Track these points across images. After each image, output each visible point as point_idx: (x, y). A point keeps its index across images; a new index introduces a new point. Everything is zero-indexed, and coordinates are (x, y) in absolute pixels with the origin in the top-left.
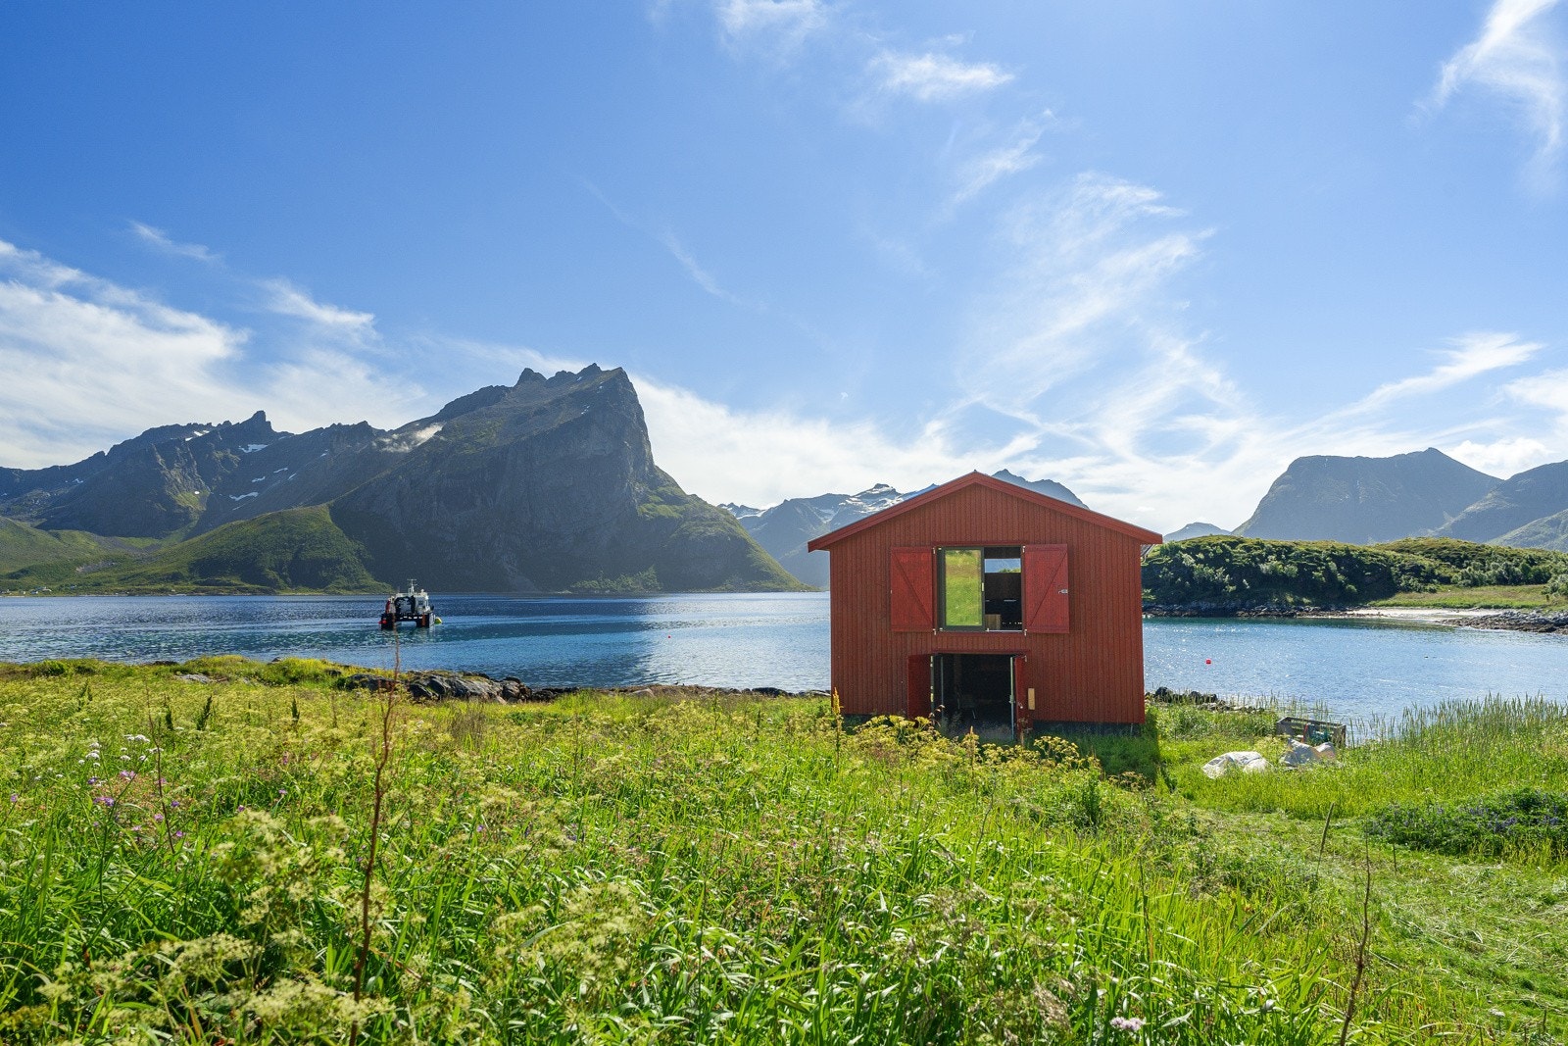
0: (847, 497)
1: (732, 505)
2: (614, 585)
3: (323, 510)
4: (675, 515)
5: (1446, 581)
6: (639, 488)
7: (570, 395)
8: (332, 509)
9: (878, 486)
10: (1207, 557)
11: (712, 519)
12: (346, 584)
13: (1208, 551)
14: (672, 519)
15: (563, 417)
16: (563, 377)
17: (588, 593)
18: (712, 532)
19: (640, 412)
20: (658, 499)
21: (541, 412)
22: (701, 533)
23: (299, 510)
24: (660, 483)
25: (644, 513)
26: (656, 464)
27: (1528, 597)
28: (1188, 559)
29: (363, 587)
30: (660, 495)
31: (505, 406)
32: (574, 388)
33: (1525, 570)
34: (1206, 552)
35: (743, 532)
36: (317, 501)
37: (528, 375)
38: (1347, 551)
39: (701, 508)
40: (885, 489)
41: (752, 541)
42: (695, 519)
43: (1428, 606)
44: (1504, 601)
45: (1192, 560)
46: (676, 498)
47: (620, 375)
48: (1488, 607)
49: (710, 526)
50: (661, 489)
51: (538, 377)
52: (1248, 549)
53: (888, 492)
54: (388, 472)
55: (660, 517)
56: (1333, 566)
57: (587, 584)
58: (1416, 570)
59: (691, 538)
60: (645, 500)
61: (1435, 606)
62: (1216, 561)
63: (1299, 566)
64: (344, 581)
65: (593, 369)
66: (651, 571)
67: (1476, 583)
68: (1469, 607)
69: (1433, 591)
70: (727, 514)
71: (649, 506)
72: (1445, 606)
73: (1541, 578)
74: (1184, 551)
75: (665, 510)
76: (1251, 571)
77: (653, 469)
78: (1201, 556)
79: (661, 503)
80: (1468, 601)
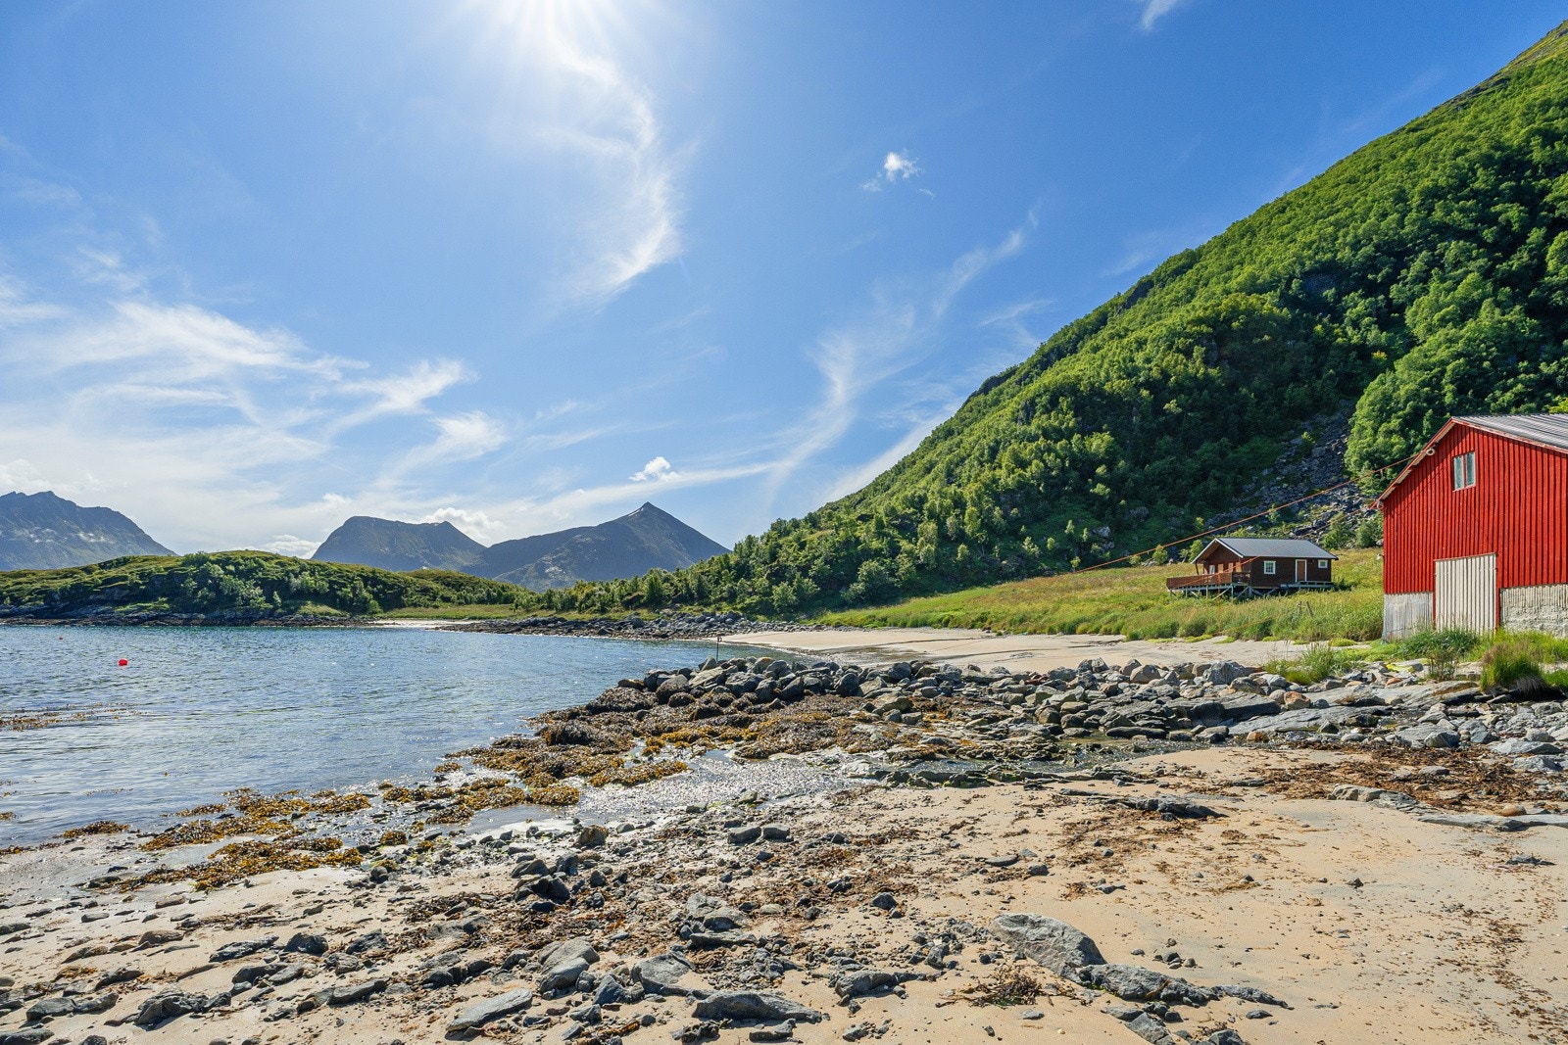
5: (446, 600)
10: (237, 569)
13: (239, 564)
27: (501, 612)
28: (217, 570)
33: (499, 594)
34: (237, 565)
38: (373, 572)
43: (432, 618)
44: (486, 614)
45: (222, 572)
48: (474, 618)
52: (282, 564)
56: (360, 583)
58: (425, 591)
61: (438, 618)
62: (245, 575)
63: (331, 583)
67: (468, 602)
68: (460, 618)
69: (436, 607)
72: (445, 618)
73: (508, 600)
74: (213, 562)
76: (282, 585)
78: (232, 568)
80: (461, 614)
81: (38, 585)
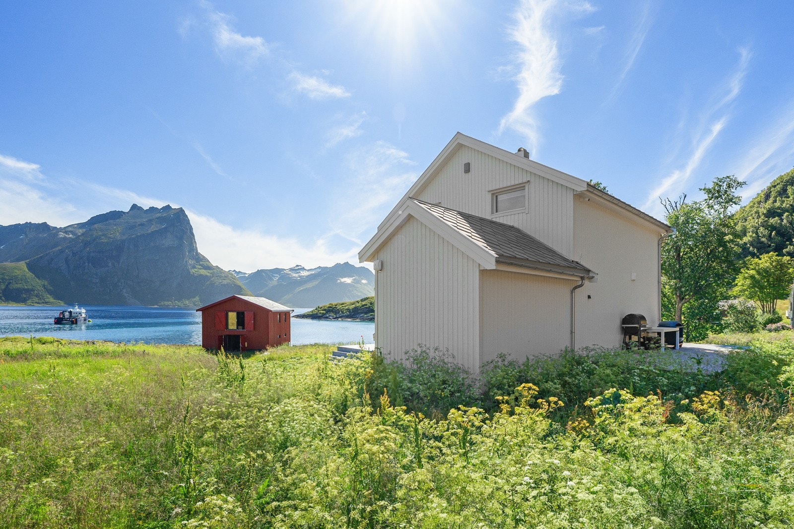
0: (285, 270)
1: (235, 271)
2: (179, 304)
3: (23, 265)
4: (208, 274)
6: (191, 262)
7: (157, 218)
8: (28, 265)
9: (297, 266)
11: (225, 277)
12: (37, 301)
14: (207, 276)
15: (153, 228)
16: (152, 209)
17: (167, 307)
18: (225, 282)
19: (191, 228)
20: (200, 267)
21: (142, 225)
22: (220, 283)
23: (8, 264)
24: (200, 259)
25: (193, 273)
26: (199, 251)
29: (48, 302)
30: (200, 265)
31: (123, 221)
32: (159, 215)
35: (239, 283)
36: (18, 260)
37: (134, 207)
39: (220, 272)
40: (300, 267)
41: (243, 287)
42: (217, 276)
46: (209, 267)
47: (181, 211)
49: (224, 280)
50: (201, 263)
51: (140, 208)
53: (301, 269)
54: (60, 248)
55: (201, 275)
57: (166, 303)
59: (216, 284)
60: (194, 267)
64: (36, 299)
65: (168, 207)
66: (197, 298)
70: (232, 275)
71: (196, 270)
75: (203, 272)
77: (197, 254)
79: (200, 269)
81: (347, 307)
